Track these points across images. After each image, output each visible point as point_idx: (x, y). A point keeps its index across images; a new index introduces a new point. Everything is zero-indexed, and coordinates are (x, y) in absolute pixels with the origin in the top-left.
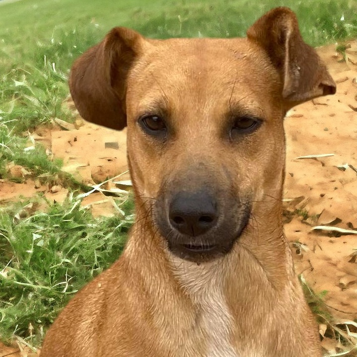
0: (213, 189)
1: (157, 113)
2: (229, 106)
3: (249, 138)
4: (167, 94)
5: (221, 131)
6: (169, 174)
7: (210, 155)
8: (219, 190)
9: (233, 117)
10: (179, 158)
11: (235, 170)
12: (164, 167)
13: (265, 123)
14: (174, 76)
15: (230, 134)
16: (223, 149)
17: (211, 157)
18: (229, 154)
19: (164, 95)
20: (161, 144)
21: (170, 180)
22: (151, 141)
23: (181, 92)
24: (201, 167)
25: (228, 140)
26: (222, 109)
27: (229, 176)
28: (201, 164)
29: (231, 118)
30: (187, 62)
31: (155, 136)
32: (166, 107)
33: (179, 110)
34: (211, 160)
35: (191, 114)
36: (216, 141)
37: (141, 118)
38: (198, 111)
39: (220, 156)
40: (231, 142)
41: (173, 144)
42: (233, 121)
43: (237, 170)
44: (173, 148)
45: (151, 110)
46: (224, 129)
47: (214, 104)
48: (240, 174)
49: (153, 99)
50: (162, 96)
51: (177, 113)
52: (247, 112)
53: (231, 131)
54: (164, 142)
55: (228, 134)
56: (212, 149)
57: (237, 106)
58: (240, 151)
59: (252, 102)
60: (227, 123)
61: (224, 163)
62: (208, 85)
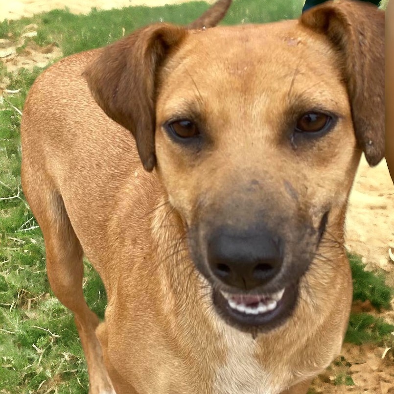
0: (273, 218)
1: (187, 117)
2: (289, 101)
3: (323, 143)
4: (202, 94)
5: (279, 135)
6: (206, 194)
7: (265, 169)
8: (282, 219)
9: (296, 115)
10: (219, 173)
11: (303, 185)
13: (340, 120)
15: (292, 139)
16: (284, 159)
17: (267, 172)
18: (294, 165)
19: (198, 95)
20: (193, 153)
21: (207, 203)
23: (222, 94)
24: (254, 186)
25: (291, 147)
26: (278, 106)
27: (294, 195)
28: (255, 182)
29: (292, 117)
32: (199, 109)
33: (217, 114)
34: (268, 176)
35: (235, 116)
36: (273, 150)
37: (168, 123)
38: (245, 113)
39: (280, 169)
40: (294, 149)
41: (211, 155)
42: (295, 120)
43: (306, 183)
44: (210, 159)
45: (180, 113)
46: (283, 133)
47: (267, 102)
49: (183, 99)
50: (196, 96)
52: (314, 105)
53: (294, 135)
54: (198, 152)
55: (289, 139)
56: (269, 161)
57: (300, 100)
58: (310, 160)
59: (321, 93)
60: (288, 124)
61: (287, 179)
62: (257, 82)
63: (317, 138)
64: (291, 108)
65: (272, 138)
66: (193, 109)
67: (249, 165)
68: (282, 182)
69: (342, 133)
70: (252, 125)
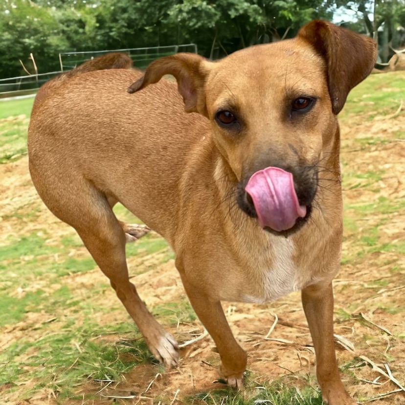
1: (228, 109)
2: (285, 93)
3: (308, 116)
4: (233, 93)
7: (276, 140)
9: (290, 101)
10: (252, 146)
11: (300, 146)
12: (242, 154)
13: (318, 100)
14: (237, 79)
15: (291, 116)
16: (287, 130)
17: (278, 141)
18: (292, 133)
19: (231, 94)
20: (236, 134)
22: (227, 133)
23: (245, 91)
24: (270, 152)
26: (280, 97)
27: (296, 152)
28: (270, 149)
30: (246, 67)
31: (229, 128)
32: (234, 104)
34: (279, 144)
35: (256, 105)
36: (280, 125)
38: (261, 102)
39: (285, 137)
40: (293, 123)
42: (290, 104)
43: (301, 145)
45: (223, 107)
46: (285, 113)
47: (273, 94)
48: (304, 147)
49: (223, 98)
50: (230, 95)
51: (244, 108)
52: (301, 93)
53: (291, 114)
54: (239, 133)
55: (289, 116)
56: (278, 133)
57: (292, 90)
58: (302, 129)
59: (304, 85)
60: (287, 107)
61: (290, 142)
62: (266, 80)
63: (305, 113)
64: (287, 96)
65: (278, 117)
66: (230, 104)
67: (267, 139)
68: (288, 146)
69: (320, 109)
70: (266, 110)
